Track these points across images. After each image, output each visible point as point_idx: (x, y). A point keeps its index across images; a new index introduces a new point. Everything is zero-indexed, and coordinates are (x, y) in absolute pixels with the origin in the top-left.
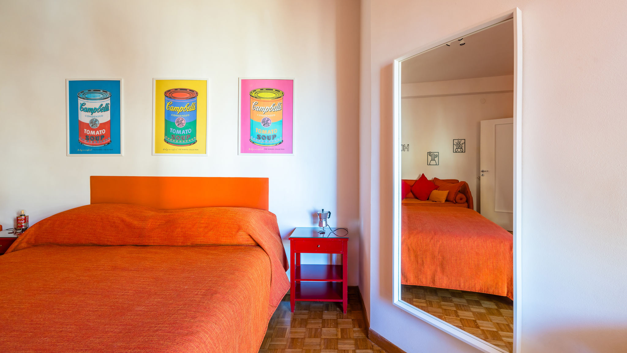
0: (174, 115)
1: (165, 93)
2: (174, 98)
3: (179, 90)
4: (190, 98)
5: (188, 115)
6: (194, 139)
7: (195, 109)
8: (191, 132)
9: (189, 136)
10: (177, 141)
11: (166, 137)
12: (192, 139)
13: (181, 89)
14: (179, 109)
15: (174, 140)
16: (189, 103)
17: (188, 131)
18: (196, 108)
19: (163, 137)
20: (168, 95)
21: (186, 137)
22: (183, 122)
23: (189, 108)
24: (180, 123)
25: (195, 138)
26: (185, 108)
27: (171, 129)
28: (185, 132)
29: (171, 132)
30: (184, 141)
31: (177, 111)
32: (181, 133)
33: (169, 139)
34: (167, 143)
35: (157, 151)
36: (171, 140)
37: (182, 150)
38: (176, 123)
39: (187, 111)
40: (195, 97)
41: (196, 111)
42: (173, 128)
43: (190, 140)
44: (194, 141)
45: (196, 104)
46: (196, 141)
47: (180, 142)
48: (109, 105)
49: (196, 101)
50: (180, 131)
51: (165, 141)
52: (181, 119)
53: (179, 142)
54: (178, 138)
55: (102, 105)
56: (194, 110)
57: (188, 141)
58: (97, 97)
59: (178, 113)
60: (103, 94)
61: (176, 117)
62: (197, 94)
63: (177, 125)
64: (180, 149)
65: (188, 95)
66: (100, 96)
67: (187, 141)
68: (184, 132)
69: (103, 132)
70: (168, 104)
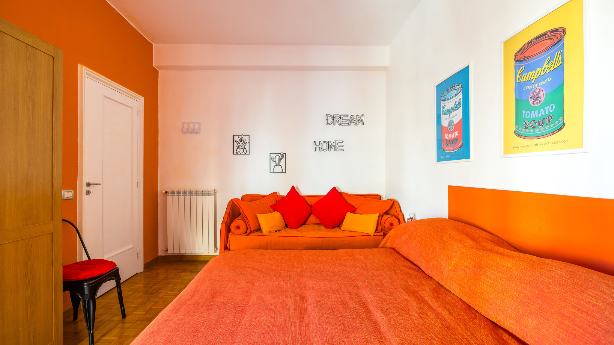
0: (528, 88)
1: (516, 56)
2: (528, 58)
3: (535, 41)
4: (552, 47)
5: (549, 79)
6: (559, 122)
7: (560, 63)
8: (553, 110)
9: (550, 118)
10: (532, 130)
11: (517, 127)
12: (557, 122)
13: (537, 38)
14: (533, 75)
15: (527, 130)
16: (549, 57)
17: (549, 109)
18: (563, 60)
19: (513, 128)
20: (519, 58)
21: (546, 120)
22: (541, 94)
23: (550, 66)
24: (536, 98)
25: (561, 119)
26: (543, 69)
27: (524, 112)
28: (545, 111)
29: (523, 117)
30: (542, 129)
31: (532, 79)
32: (538, 114)
33: (520, 129)
34: (519, 136)
35: (507, 151)
36: (524, 132)
37: (540, 144)
38: (530, 100)
39: (548, 71)
40: (560, 40)
41: (562, 67)
42: (526, 110)
43: (552, 125)
44: (559, 125)
45: (562, 54)
46: (564, 124)
47: (538, 131)
48: (461, 100)
49: (563, 47)
50: (537, 112)
51: (516, 134)
52: (537, 91)
53: (534, 131)
54: (534, 124)
55: (456, 102)
56: (558, 65)
57: (550, 128)
58: (452, 95)
59: (533, 82)
60: (456, 90)
61: (530, 90)
62: (563, 32)
63: (531, 102)
64: (537, 145)
65: (549, 42)
66: (454, 92)
67: (547, 127)
68: (542, 112)
69: (456, 134)
70: (519, 72)
